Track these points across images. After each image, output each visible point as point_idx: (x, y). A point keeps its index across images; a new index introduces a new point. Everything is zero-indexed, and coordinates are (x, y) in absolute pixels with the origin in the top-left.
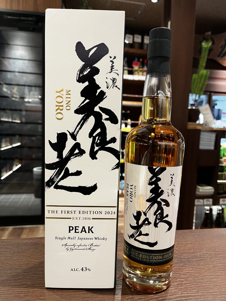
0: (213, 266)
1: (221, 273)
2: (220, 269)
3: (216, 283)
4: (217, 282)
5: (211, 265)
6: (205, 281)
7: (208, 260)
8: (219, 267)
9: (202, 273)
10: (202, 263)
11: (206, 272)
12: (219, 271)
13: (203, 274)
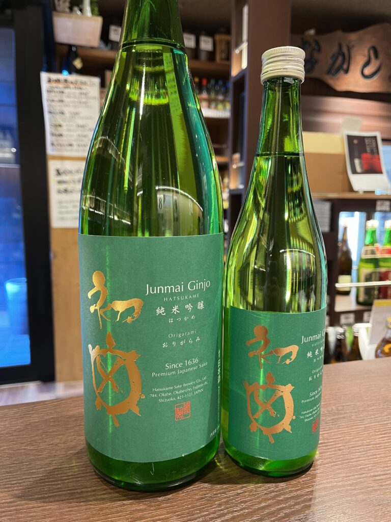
0: (365, 427)
1: (381, 439)
2: (377, 432)
3: (376, 458)
4: (378, 456)
5: (361, 426)
6: (357, 456)
7: (353, 417)
8: (374, 428)
9: (347, 443)
10: (344, 424)
11: (354, 438)
12: (376, 435)
13: (350, 443)
